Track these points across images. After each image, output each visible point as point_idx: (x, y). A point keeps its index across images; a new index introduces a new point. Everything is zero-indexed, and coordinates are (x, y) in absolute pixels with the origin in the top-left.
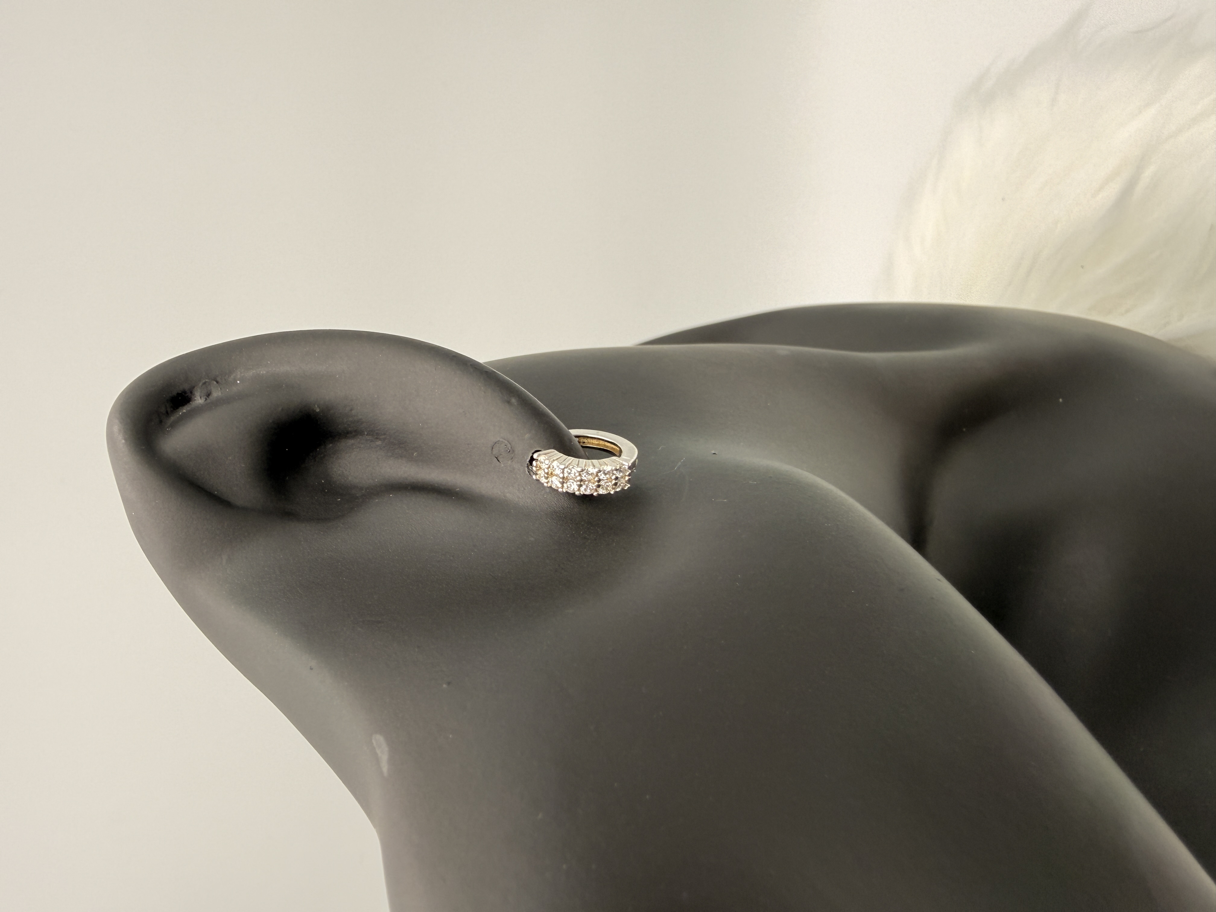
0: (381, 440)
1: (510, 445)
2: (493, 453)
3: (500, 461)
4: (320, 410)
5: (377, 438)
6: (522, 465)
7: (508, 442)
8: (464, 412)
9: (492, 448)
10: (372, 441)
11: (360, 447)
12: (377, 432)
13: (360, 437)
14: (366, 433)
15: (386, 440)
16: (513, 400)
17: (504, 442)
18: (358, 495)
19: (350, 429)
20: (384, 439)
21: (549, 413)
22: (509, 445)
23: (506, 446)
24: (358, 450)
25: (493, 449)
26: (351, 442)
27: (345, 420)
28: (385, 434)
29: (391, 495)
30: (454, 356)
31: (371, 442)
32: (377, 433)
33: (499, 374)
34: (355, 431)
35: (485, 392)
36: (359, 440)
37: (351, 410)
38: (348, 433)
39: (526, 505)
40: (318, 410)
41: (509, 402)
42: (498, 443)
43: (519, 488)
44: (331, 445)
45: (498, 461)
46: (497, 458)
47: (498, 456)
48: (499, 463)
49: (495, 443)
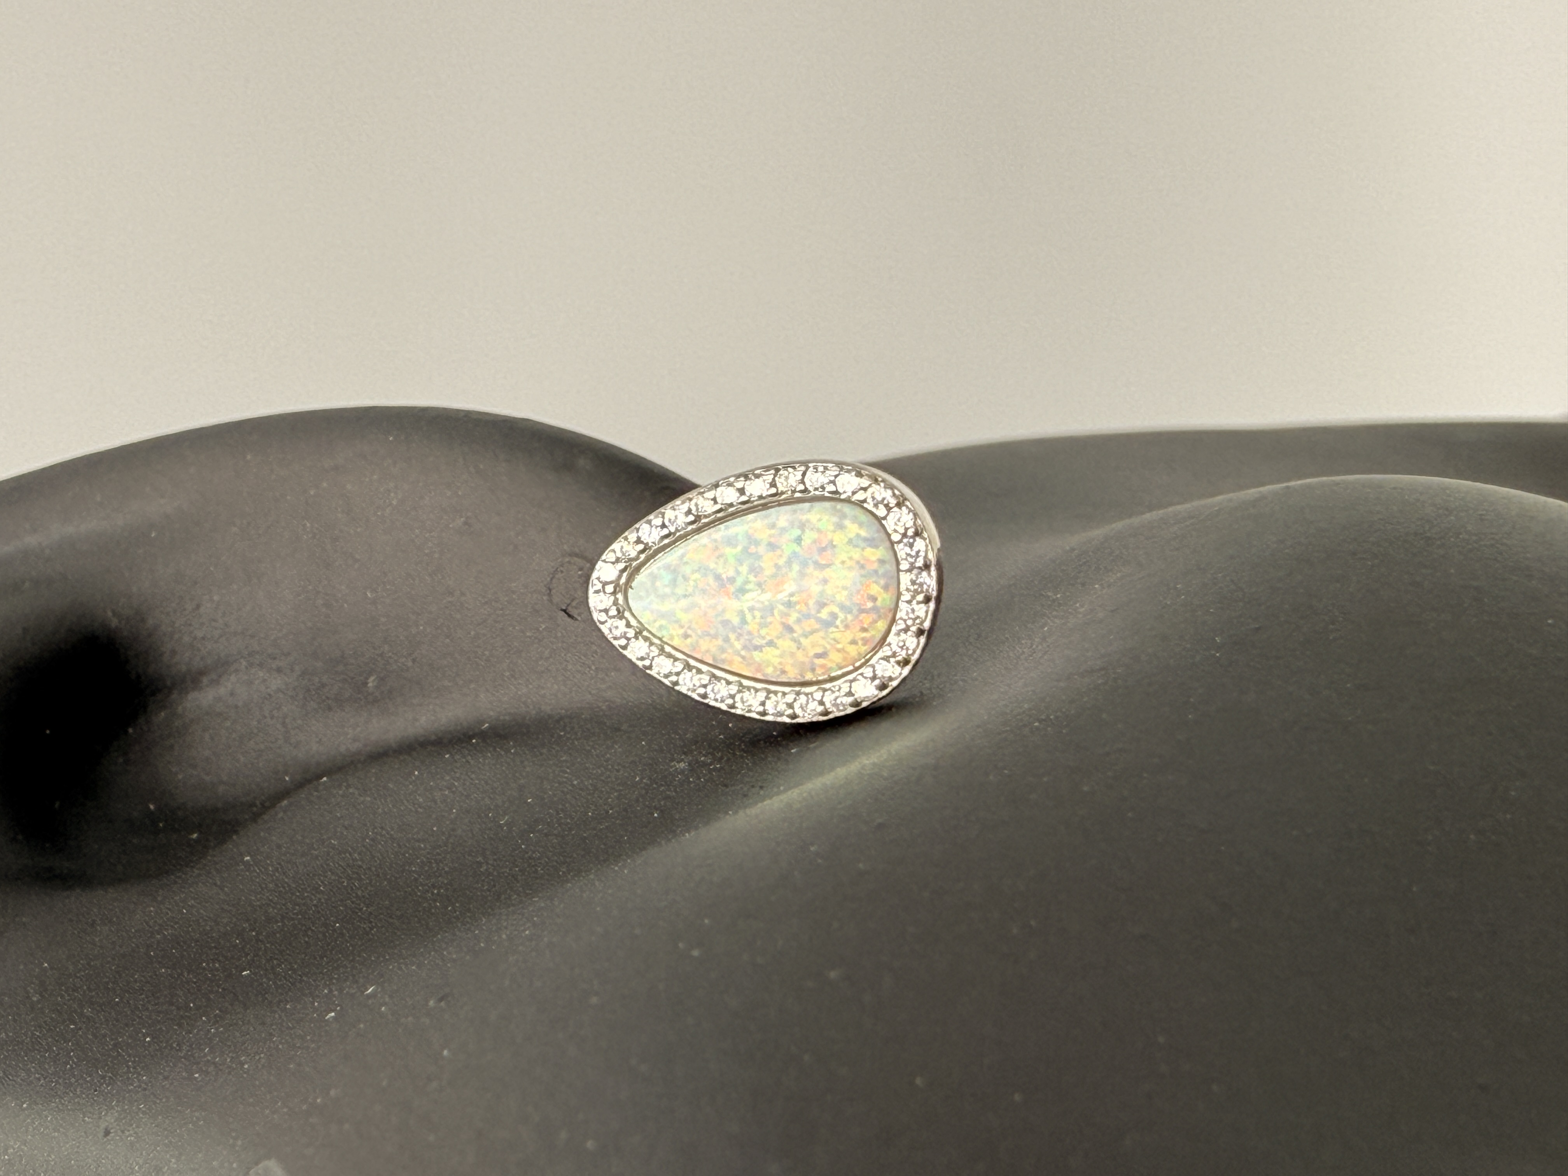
0: (283, 674)
2: (554, 601)
3: (575, 616)
4: (120, 622)
5: (273, 670)
7: (584, 558)
8: (466, 523)
10: (262, 681)
12: (270, 652)
13: (233, 678)
14: (244, 663)
15: (296, 669)
17: (576, 563)
20: (291, 667)
22: (588, 567)
23: (580, 572)
25: (554, 591)
26: (211, 697)
32: (269, 655)
37: (198, 607)
44: (163, 714)
45: (569, 616)
46: (565, 611)
47: (568, 605)
48: (572, 621)
49: (554, 573)
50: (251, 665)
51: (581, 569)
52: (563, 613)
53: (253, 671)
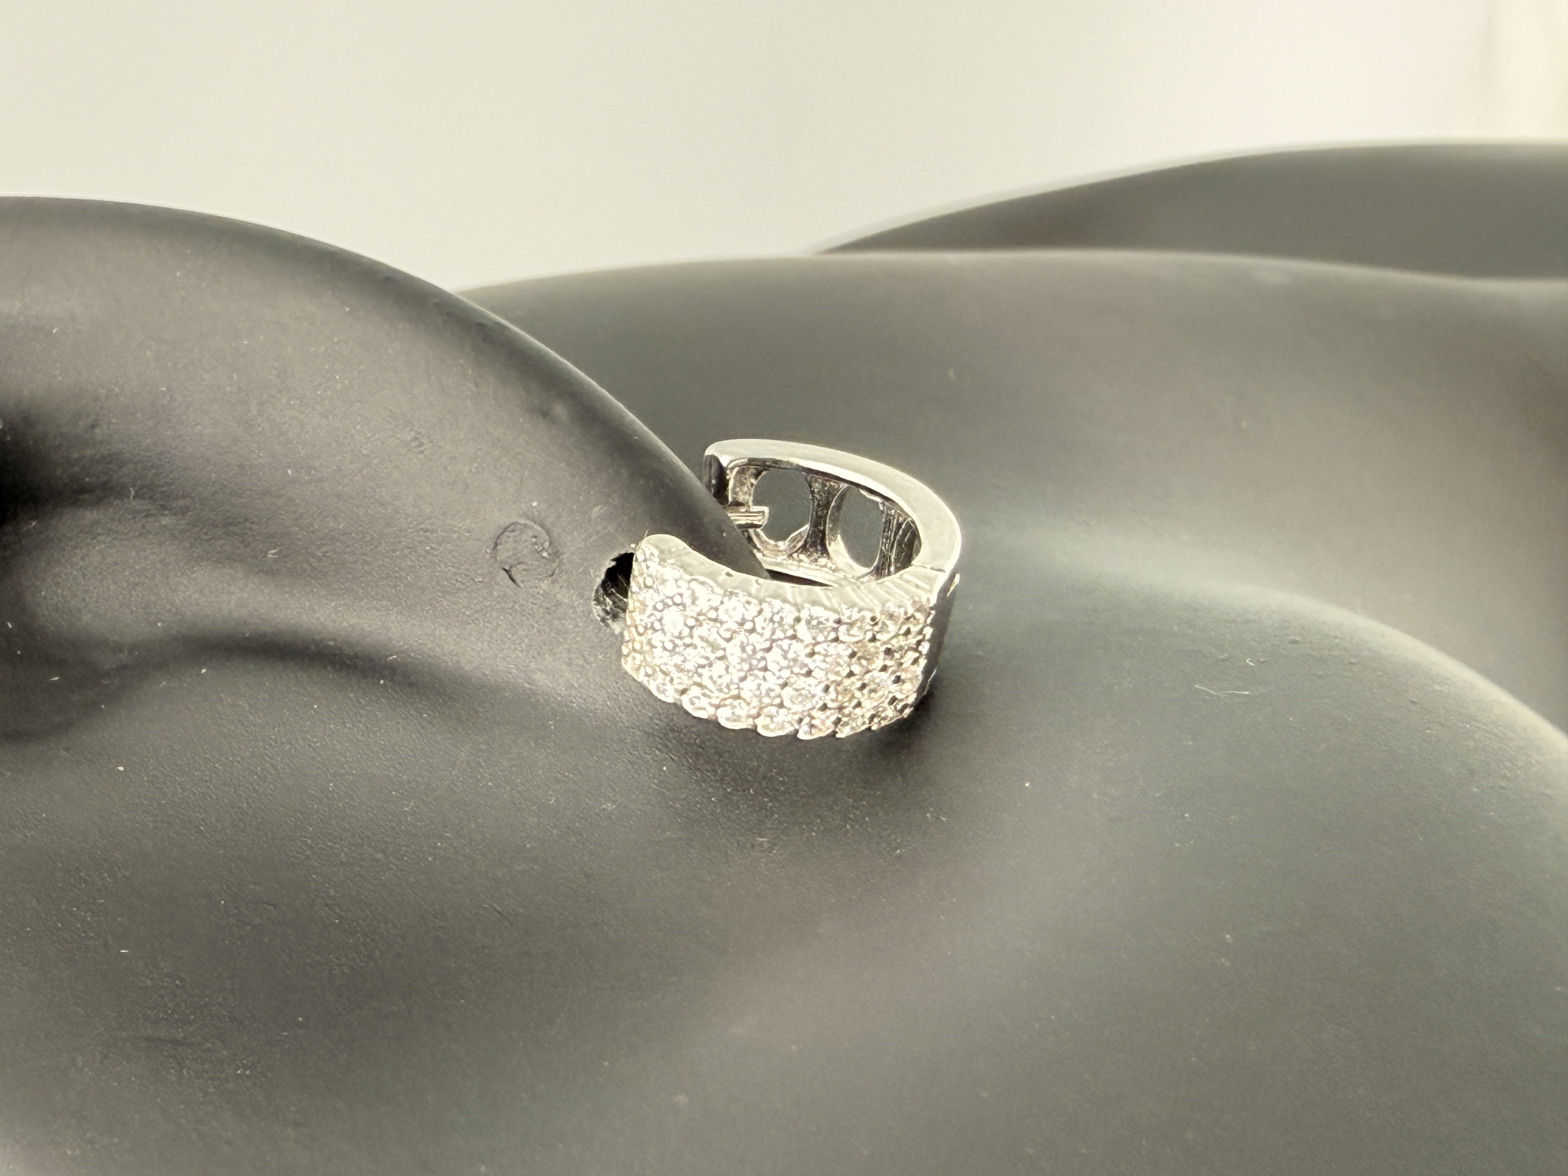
0: (175, 514)
1: (546, 537)
2: (498, 558)
3: (518, 581)
5: (164, 507)
6: (581, 596)
7: (542, 526)
8: (415, 439)
9: (496, 545)
11: (117, 532)
12: (163, 489)
13: (116, 503)
14: (133, 493)
15: (190, 513)
16: (560, 410)
17: (532, 528)
18: (107, 667)
19: (87, 479)
20: (184, 511)
21: (659, 447)
22: (544, 536)
23: (534, 540)
24: (109, 539)
25: (498, 548)
26: (89, 516)
27: (76, 455)
28: (184, 497)
29: (204, 671)
30: (387, 279)
31: (147, 516)
32: (162, 493)
33: (516, 334)
34: (104, 486)
35: (477, 385)
36: (111, 510)
37: (93, 426)
38: (83, 490)
39: (592, 707)
41: (545, 414)
42: (513, 531)
43: (570, 659)
44: (34, 524)
45: (513, 579)
46: (508, 572)
47: (511, 567)
48: (515, 585)
49: (505, 529)
51: (535, 537)
52: (504, 573)
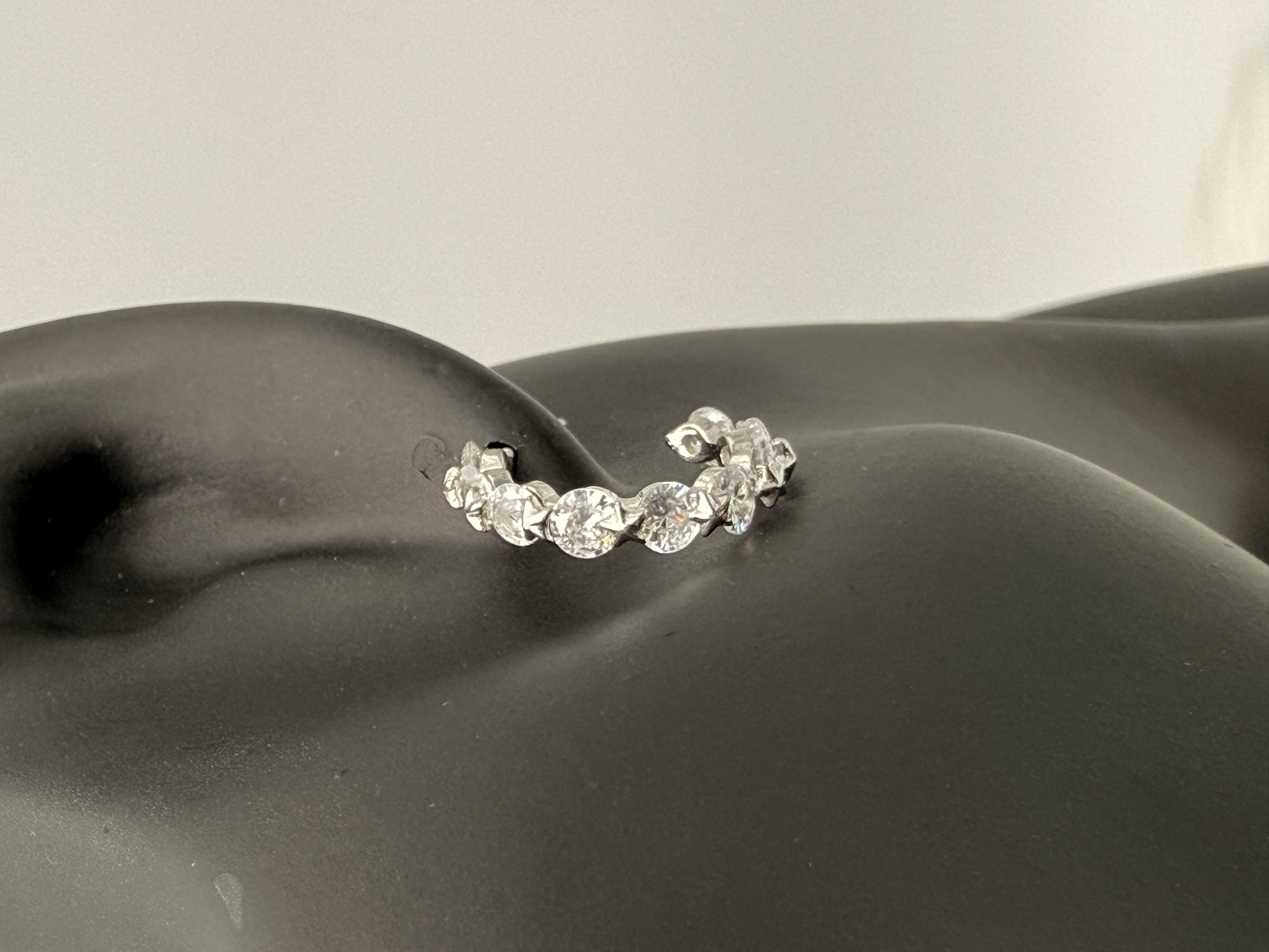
0: (218, 488)
1: (443, 444)
2: (416, 465)
3: (430, 477)
4: (103, 445)
5: (211, 486)
7: (440, 438)
8: (356, 403)
9: (414, 457)
10: (204, 493)
12: (209, 474)
13: (183, 489)
14: (190, 480)
15: (228, 486)
16: (442, 368)
17: (433, 440)
18: (184, 589)
19: (161, 476)
20: (224, 485)
22: (441, 444)
23: (436, 448)
26: (165, 499)
27: (152, 459)
28: (223, 475)
31: (201, 495)
32: (209, 476)
34: (171, 478)
36: (179, 494)
37: (160, 438)
40: (100, 445)
41: (433, 372)
42: (423, 445)
44: (130, 511)
45: (427, 477)
46: (423, 473)
47: (426, 469)
48: (428, 480)
49: (418, 445)
50: (195, 481)
51: (436, 446)
52: (421, 474)
53: (196, 485)
